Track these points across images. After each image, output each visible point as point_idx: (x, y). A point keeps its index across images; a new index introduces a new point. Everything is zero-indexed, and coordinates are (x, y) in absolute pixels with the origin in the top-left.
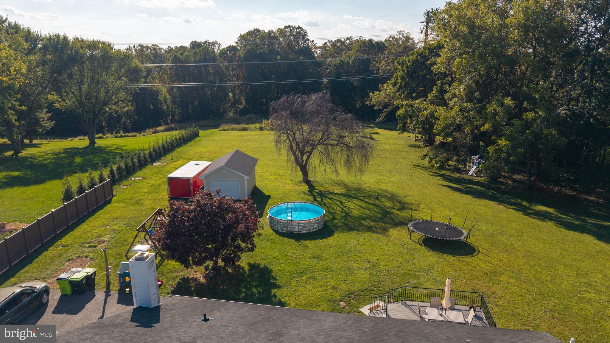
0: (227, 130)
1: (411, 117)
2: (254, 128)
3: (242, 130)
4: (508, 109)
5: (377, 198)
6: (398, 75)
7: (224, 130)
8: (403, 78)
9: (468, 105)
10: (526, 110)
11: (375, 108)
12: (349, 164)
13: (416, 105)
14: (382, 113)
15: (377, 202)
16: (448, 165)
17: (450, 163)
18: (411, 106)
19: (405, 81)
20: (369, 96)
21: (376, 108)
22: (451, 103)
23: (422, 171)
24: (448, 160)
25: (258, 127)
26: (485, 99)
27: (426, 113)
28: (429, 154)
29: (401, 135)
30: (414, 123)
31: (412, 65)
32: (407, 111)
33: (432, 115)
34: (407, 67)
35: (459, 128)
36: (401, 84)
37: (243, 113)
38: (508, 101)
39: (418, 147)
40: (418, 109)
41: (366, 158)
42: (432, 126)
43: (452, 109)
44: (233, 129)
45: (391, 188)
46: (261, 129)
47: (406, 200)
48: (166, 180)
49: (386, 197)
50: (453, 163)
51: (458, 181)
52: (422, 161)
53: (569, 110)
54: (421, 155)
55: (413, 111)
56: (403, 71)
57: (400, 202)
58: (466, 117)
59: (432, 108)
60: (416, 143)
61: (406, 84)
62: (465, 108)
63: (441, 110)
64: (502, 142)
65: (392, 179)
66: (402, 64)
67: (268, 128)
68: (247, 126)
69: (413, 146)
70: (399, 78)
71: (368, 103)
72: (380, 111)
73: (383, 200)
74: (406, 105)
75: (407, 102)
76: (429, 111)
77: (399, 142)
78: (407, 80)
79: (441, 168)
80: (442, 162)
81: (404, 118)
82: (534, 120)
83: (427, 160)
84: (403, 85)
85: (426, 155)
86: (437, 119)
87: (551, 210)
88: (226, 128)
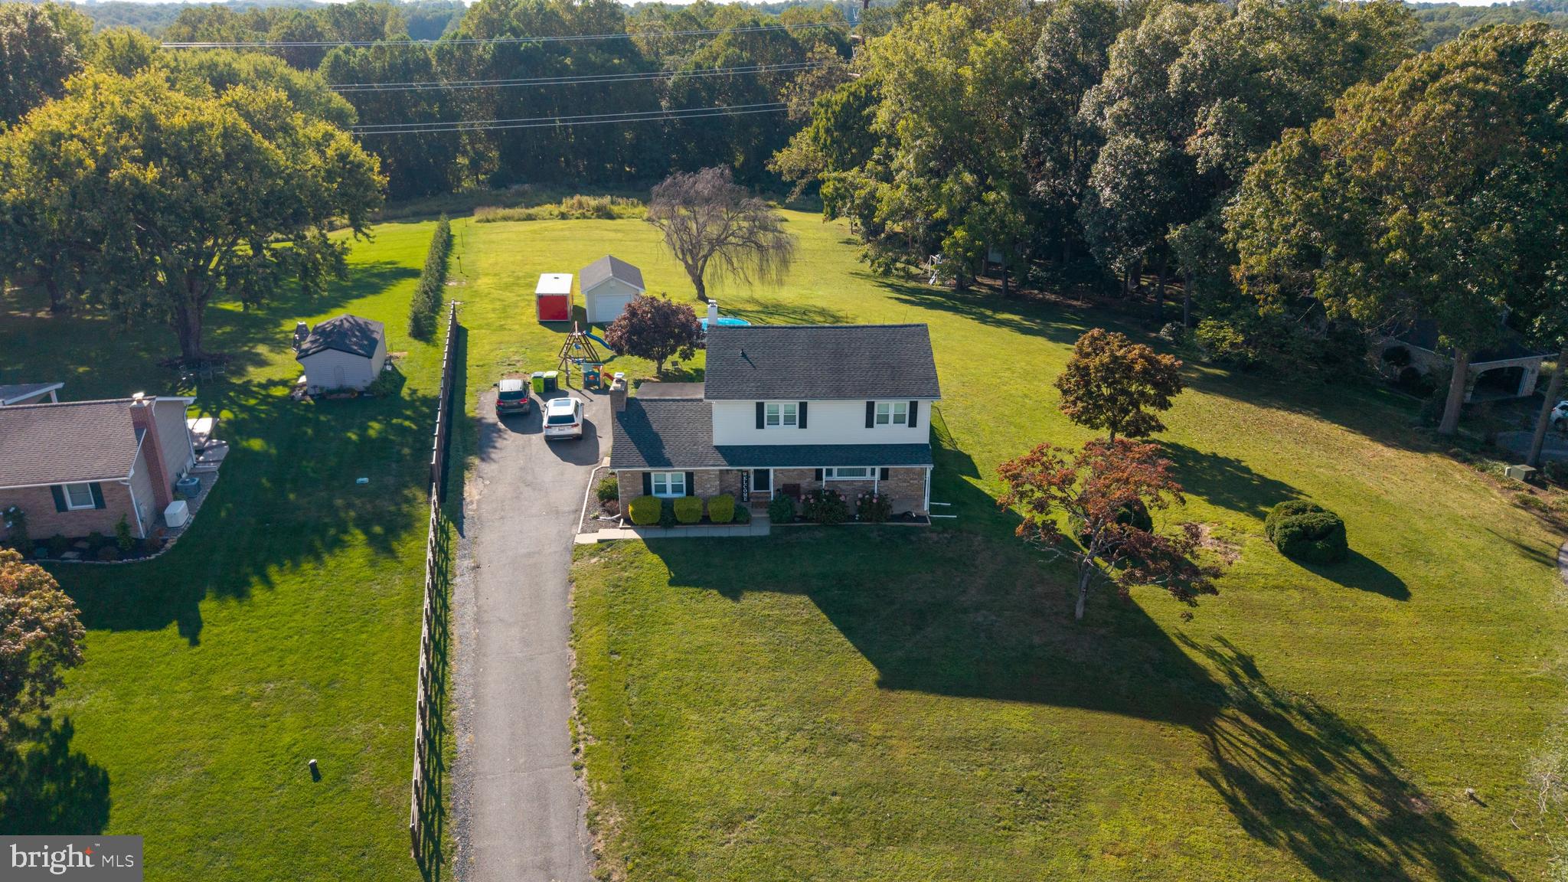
0: (494, 221)
1: (843, 198)
2: (546, 214)
3: (525, 220)
4: (967, 188)
5: (804, 313)
6: (820, 123)
7: (488, 221)
8: (828, 131)
9: (921, 181)
10: (989, 188)
11: (783, 178)
12: (762, 271)
13: (850, 179)
14: (795, 186)
15: (806, 317)
16: (896, 269)
17: (899, 265)
18: (843, 180)
19: (832, 136)
20: (773, 157)
21: (786, 178)
22: (898, 178)
23: (862, 281)
24: (895, 261)
25: (556, 212)
26: (940, 174)
27: (863, 193)
28: (870, 253)
29: (828, 224)
30: (848, 206)
31: (841, 111)
32: (836, 189)
33: (872, 195)
34: (833, 113)
35: (909, 214)
36: (825, 140)
37: (499, 182)
38: (968, 178)
39: (855, 243)
40: (852, 184)
41: (785, 263)
42: (873, 210)
43: (898, 187)
44: (505, 219)
45: (821, 304)
46: (563, 216)
47: (841, 314)
48: (534, 298)
49: (815, 312)
50: (902, 265)
51: (912, 292)
52: (860, 265)
53: (1049, 186)
54: (859, 255)
55: (846, 189)
56: (828, 119)
57: (833, 316)
58: (918, 198)
59: (872, 183)
60: (853, 237)
61: (833, 142)
62: (916, 186)
63: (884, 189)
64: (960, 233)
65: (820, 293)
66: (827, 105)
67: (578, 213)
68: (531, 211)
69: (848, 242)
70: (822, 132)
71: (770, 167)
72: (793, 183)
73: (812, 315)
74: (835, 179)
75: (835, 174)
76: (868, 190)
77: (825, 235)
78: (835, 134)
79: (887, 273)
80: (886, 264)
81: (832, 200)
82: (996, 202)
83: (869, 263)
84: (828, 142)
85: (865, 256)
86: (879, 201)
87: (1016, 318)
88: (490, 217)
